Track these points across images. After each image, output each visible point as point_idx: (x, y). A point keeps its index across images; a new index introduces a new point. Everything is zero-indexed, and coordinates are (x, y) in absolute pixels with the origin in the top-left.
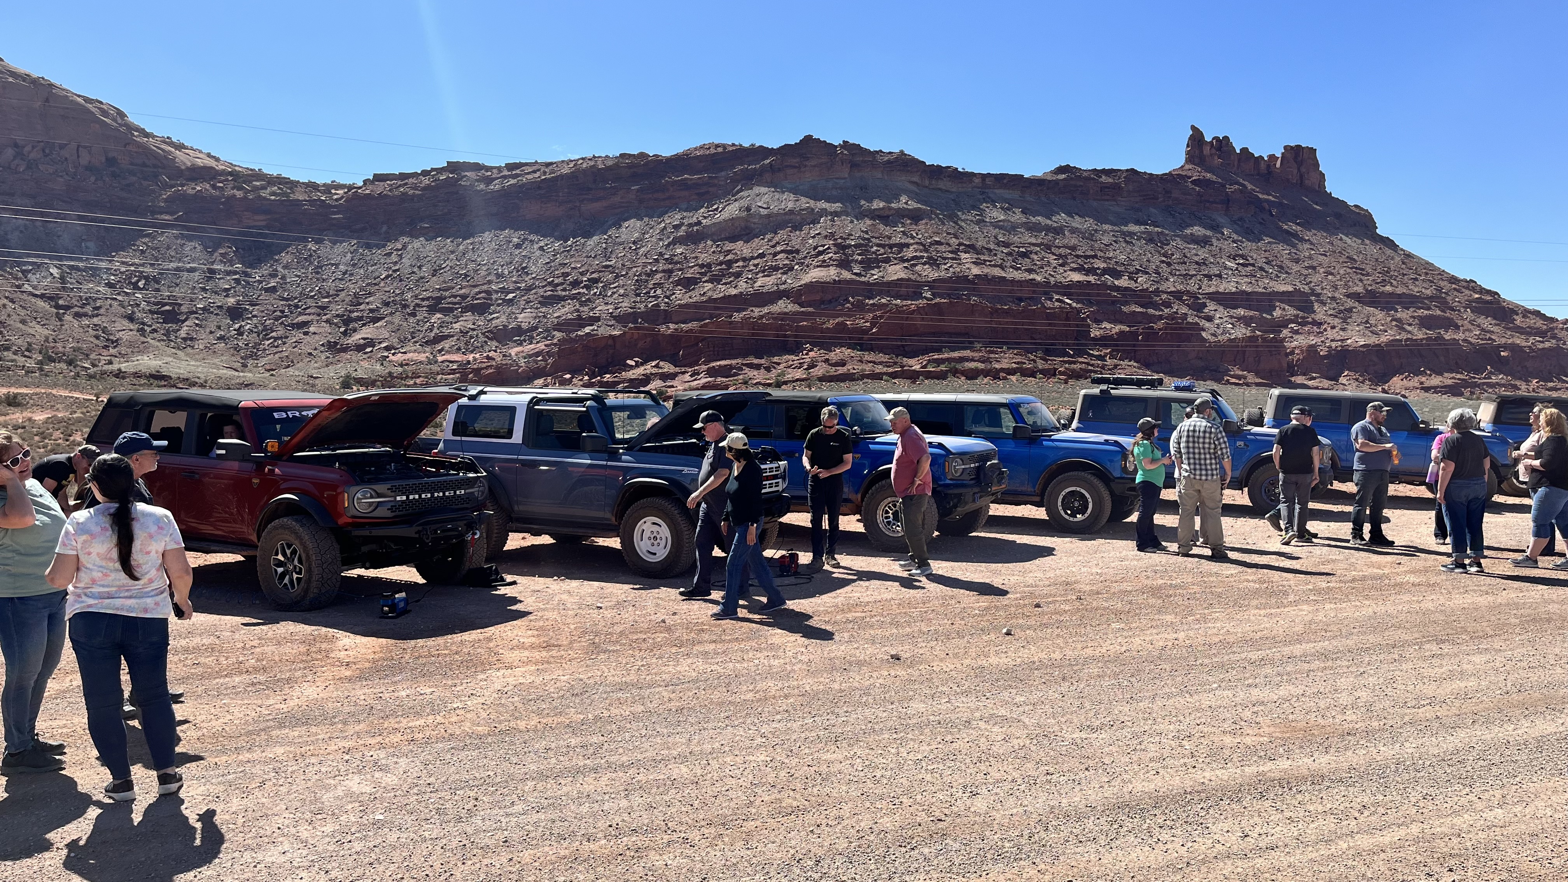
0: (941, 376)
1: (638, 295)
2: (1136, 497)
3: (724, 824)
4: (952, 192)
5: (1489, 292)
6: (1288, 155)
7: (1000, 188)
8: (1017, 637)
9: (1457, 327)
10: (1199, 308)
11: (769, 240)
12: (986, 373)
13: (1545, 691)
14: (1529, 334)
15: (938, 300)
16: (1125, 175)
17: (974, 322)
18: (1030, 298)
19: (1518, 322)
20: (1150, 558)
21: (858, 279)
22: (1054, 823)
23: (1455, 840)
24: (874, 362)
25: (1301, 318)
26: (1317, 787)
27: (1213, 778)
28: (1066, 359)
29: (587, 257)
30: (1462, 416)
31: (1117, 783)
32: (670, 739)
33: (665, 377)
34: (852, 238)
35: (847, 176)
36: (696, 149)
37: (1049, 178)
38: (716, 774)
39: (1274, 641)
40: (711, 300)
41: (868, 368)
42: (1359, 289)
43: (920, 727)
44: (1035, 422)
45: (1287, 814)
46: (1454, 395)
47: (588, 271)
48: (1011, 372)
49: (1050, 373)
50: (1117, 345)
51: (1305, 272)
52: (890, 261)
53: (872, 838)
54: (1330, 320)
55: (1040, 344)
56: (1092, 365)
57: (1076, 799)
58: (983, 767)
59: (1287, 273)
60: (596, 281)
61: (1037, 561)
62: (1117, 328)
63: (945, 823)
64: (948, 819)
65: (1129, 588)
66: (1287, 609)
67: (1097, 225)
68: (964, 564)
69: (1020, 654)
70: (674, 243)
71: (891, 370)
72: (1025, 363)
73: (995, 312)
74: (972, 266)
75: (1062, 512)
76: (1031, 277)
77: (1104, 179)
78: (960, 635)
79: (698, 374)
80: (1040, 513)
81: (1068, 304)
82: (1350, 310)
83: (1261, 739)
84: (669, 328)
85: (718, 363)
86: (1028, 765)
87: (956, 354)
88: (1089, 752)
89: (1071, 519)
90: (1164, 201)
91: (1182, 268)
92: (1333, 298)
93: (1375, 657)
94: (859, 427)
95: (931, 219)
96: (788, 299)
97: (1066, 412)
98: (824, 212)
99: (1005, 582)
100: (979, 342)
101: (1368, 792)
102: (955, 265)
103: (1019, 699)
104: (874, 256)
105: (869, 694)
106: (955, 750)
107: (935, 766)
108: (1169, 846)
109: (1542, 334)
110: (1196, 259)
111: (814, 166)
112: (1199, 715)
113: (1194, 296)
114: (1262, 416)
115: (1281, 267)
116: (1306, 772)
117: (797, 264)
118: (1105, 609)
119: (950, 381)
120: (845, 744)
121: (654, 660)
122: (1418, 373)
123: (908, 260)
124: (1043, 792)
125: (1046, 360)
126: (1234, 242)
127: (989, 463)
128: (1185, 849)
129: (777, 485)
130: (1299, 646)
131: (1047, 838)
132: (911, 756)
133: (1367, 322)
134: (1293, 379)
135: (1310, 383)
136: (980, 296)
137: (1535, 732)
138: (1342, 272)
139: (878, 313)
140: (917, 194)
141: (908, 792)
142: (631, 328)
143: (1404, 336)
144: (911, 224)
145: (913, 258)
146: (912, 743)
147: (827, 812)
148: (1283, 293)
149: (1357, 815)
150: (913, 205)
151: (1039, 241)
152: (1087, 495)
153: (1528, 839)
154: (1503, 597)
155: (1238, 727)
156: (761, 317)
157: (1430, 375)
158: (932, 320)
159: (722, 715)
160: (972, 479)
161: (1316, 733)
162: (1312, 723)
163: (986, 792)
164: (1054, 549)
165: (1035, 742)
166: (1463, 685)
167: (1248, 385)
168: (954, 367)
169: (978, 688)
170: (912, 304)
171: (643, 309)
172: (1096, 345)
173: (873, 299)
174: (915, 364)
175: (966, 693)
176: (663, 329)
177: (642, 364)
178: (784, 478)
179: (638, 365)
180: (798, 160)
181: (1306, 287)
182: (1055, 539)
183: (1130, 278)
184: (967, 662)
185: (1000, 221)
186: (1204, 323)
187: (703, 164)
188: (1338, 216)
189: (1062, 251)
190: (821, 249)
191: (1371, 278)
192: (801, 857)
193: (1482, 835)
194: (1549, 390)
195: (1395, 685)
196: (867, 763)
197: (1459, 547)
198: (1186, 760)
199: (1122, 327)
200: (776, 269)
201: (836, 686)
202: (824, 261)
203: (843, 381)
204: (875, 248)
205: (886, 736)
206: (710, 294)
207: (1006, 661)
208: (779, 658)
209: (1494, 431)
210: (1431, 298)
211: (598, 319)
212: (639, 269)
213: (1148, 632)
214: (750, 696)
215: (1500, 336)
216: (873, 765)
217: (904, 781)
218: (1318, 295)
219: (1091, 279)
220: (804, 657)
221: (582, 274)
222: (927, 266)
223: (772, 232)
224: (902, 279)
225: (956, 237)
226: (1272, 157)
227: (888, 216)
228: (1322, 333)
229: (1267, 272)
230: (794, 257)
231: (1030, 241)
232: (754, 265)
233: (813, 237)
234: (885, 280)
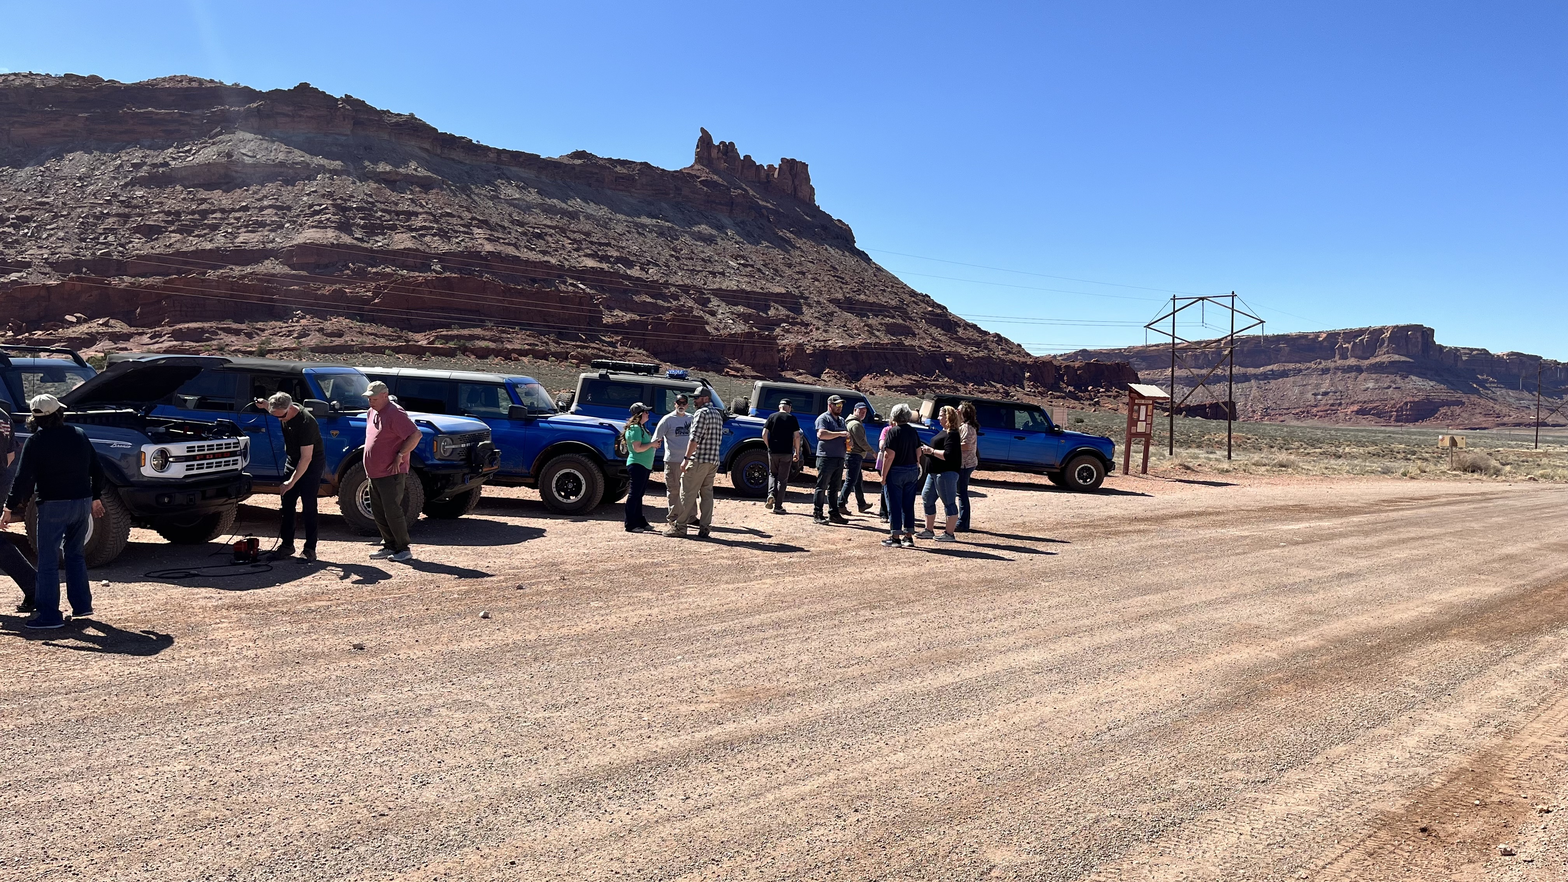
0: (450, 353)
1: (84, 240)
2: (628, 479)
3: (119, 846)
4: (465, 164)
5: (939, 306)
6: (785, 167)
7: (516, 165)
8: (494, 620)
9: (914, 335)
10: (704, 302)
11: (255, 193)
12: (497, 353)
13: (948, 647)
14: (968, 344)
15: (448, 274)
16: (639, 167)
17: (485, 299)
18: (544, 280)
19: (960, 334)
20: (637, 537)
21: (359, 244)
22: (505, 805)
23: (863, 783)
24: (376, 335)
25: (792, 318)
26: (756, 746)
27: (665, 746)
28: (578, 343)
29: (16, 190)
30: (902, 410)
31: (573, 760)
32: (63, 755)
33: (115, 337)
34: (354, 200)
35: (349, 133)
36: (164, 80)
37: (566, 161)
38: (117, 790)
39: (736, 612)
40: (178, 253)
41: (368, 341)
42: (840, 296)
43: (375, 718)
44: (532, 403)
45: (727, 773)
46: (910, 394)
47: (17, 207)
48: (523, 353)
49: (563, 357)
50: (627, 333)
51: (796, 277)
52: (397, 228)
53: (302, 842)
54: (815, 322)
55: (554, 327)
56: (603, 351)
57: (530, 779)
58: (438, 755)
59: (781, 276)
60: (27, 219)
61: (526, 543)
62: (629, 316)
63: (388, 818)
64: (391, 813)
65: (613, 568)
66: (752, 583)
67: (611, 213)
68: (450, 547)
69: (494, 637)
70: (133, 183)
71: (394, 344)
72: (537, 345)
73: (508, 291)
74: (485, 242)
75: (556, 494)
76: (546, 258)
77: (618, 169)
78: (433, 620)
79: (160, 336)
80: (533, 495)
81: (581, 289)
82: (831, 314)
83: (714, 705)
84: (124, 282)
85: (186, 325)
86: (487, 749)
87: (466, 332)
88: (550, 730)
89: (565, 501)
90: (675, 197)
91: (689, 263)
92: (818, 302)
93: (819, 624)
94: (338, 401)
95: (442, 189)
96: (277, 259)
97: (566, 395)
98: (321, 169)
99: (489, 565)
100: (490, 321)
101: (798, 746)
102: (467, 240)
103: (487, 682)
104: (378, 222)
105: (322, 688)
106: (410, 739)
107: (386, 758)
108: (615, 816)
109: (978, 344)
110: (702, 255)
111: (311, 117)
112: (660, 686)
113: (700, 291)
114: (747, 406)
115: (776, 270)
116: (748, 733)
117: (289, 221)
118: (586, 588)
119: (458, 360)
120: (285, 744)
121: (56, 664)
122: (883, 374)
123: (416, 230)
124: (498, 774)
125: (559, 344)
126: (736, 243)
127: (481, 443)
128: (630, 817)
129: (235, 462)
130: (758, 617)
131: (495, 822)
132: (361, 751)
133: (845, 326)
134: (783, 374)
135: (797, 378)
136: (493, 274)
137: (937, 684)
138: (826, 279)
139: (382, 283)
140: (427, 161)
141: (351, 789)
142: (71, 279)
143: (873, 340)
144: (421, 192)
145: (423, 228)
146: (364, 737)
147: (251, 820)
148: (778, 294)
149: (785, 768)
150: (422, 172)
151: (555, 223)
152: (581, 477)
153: (921, 777)
154: (927, 567)
155: (695, 695)
156: (243, 277)
157: (893, 376)
158: (440, 294)
159: (136, 722)
160: (461, 460)
161: (761, 695)
162: (759, 687)
163: (438, 780)
164: (545, 531)
165: (497, 724)
166: (885, 645)
167: (745, 377)
168: (464, 345)
169: (444, 674)
170: (420, 276)
171: (89, 257)
172: (608, 332)
173: (376, 267)
174: (422, 340)
175: (432, 680)
176: (115, 281)
177: (86, 321)
178: (244, 454)
179: (79, 322)
180: (291, 108)
181: (797, 291)
182: (548, 521)
183: (642, 269)
184: (438, 648)
185: (515, 199)
186: (707, 317)
187: (172, 98)
188: (824, 228)
189: (577, 236)
190: (317, 208)
191: (849, 287)
192: (212, 872)
193: (885, 777)
194: (980, 392)
195: (832, 648)
196: (308, 762)
197: (896, 525)
198: (643, 731)
199: (633, 316)
200: (263, 224)
201: (285, 682)
202: (321, 222)
203: (340, 353)
204: (380, 213)
205: (336, 731)
206: (178, 246)
207: (478, 644)
208: (218, 654)
209: (932, 425)
210: (895, 308)
211: (28, 265)
212: (86, 210)
213: (624, 609)
214: (175, 699)
215: (947, 345)
216: (315, 763)
217: (348, 777)
218: (806, 298)
219: (605, 266)
220: (250, 652)
221: (9, 210)
222: (437, 238)
223: (258, 184)
224: (409, 249)
225: (469, 211)
226: (771, 167)
227: (395, 181)
228: (808, 333)
229: (764, 274)
230: (285, 214)
231: (545, 222)
232: (236, 219)
233: (308, 194)
234: (390, 248)
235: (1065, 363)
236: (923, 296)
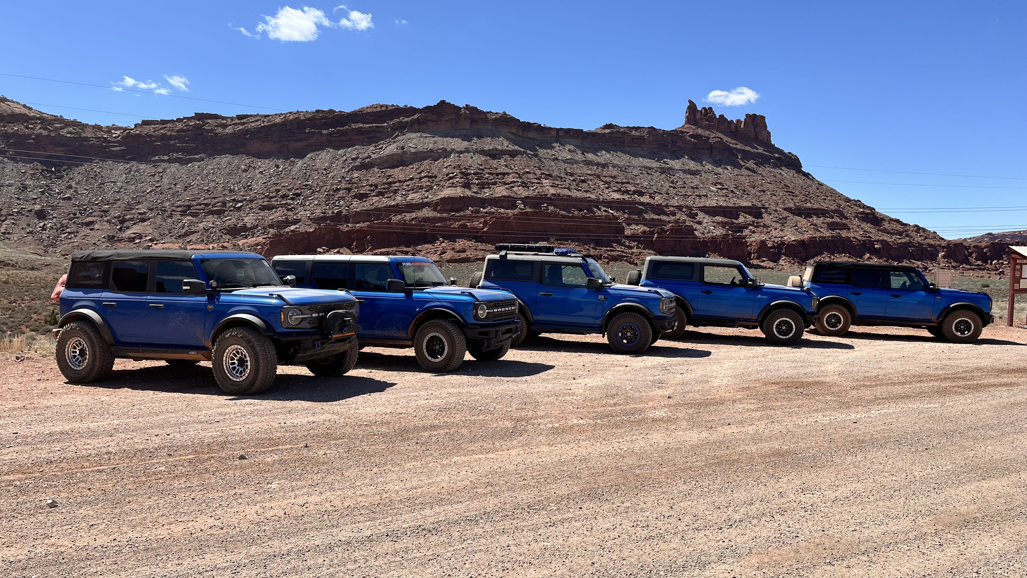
1: (327, 205)
4: (537, 140)
5: (868, 208)
6: (748, 120)
7: (568, 138)
9: (849, 229)
10: (693, 216)
11: (417, 169)
14: (892, 234)
15: (527, 210)
16: (647, 130)
18: (586, 209)
19: (885, 226)
21: (475, 195)
24: (485, 250)
25: (756, 223)
28: (609, 248)
29: (293, 179)
34: (472, 168)
35: (468, 128)
36: (367, 108)
37: (600, 132)
40: (377, 208)
41: (481, 254)
42: (791, 205)
47: (293, 188)
49: (598, 258)
50: (641, 240)
51: (759, 194)
52: (497, 184)
54: (774, 224)
56: (625, 253)
59: (748, 194)
60: (298, 195)
62: (641, 229)
70: (352, 170)
74: (550, 188)
76: (588, 195)
77: (634, 133)
81: (611, 213)
82: (785, 218)
84: (348, 227)
90: (671, 147)
91: (683, 191)
92: (776, 211)
95: (523, 157)
96: (429, 208)
98: (453, 151)
102: (539, 187)
104: (486, 180)
109: (900, 234)
110: (692, 185)
111: (447, 121)
113: (690, 208)
115: (744, 191)
117: (436, 185)
123: (508, 184)
125: (596, 249)
126: (715, 174)
133: (796, 226)
134: (751, 262)
135: (761, 264)
138: (781, 194)
139: (488, 218)
140: (514, 140)
143: (818, 235)
144: (510, 160)
145: (512, 182)
148: (745, 207)
150: (512, 147)
151: (593, 172)
156: (411, 220)
170: (510, 212)
171: (331, 214)
172: (628, 240)
173: (485, 208)
176: (343, 227)
177: (327, 251)
179: (324, 252)
180: (436, 117)
181: (759, 203)
183: (651, 197)
185: (568, 159)
186: (695, 226)
187: (372, 118)
189: (608, 179)
190: (451, 175)
191: (798, 198)
199: (645, 228)
200: (421, 188)
202: (453, 183)
203: (464, 262)
204: (487, 175)
206: (376, 204)
210: (834, 211)
211: (300, 220)
212: (329, 187)
215: (874, 234)
218: (766, 209)
219: (626, 197)
221: (289, 190)
222: (520, 188)
223: (418, 163)
224: (504, 197)
225: (540, 169)
226: (739, 121)
227: (496, 155)
228: (769, 232)
229: (735, 194)
230: (433, 180)
231: (587, 172)
232: (407, 186)
233: (446, 168)
234: (493, 196)
235: (973, 244)
236: (855, 201)
